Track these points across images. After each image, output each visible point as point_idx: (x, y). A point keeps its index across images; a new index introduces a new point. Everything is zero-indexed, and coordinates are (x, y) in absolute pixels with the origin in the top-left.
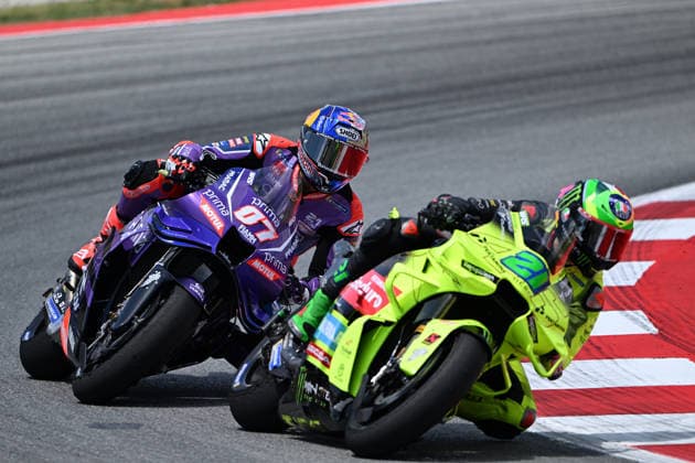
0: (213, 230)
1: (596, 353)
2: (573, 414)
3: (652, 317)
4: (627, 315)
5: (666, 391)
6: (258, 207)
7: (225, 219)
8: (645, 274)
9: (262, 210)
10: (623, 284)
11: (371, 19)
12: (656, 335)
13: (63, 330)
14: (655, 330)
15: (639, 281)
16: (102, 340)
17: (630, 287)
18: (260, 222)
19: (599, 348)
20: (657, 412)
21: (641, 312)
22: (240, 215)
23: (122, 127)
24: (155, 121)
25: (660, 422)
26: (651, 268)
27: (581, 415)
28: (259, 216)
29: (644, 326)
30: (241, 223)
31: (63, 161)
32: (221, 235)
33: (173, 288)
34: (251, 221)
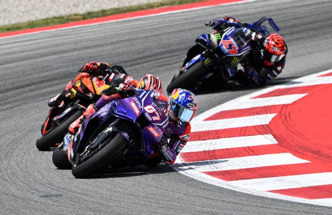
0: (135, 114)
1: (252, 153)
2: (242, 179)
3: (275, 137)
4: (265, 137)
5: (281, 168)
6: (154, 106)
7: (140, 110)
8: (272, 119)
9: (155, 108)
10: (264, 124)
11: (160, 20)
12: (277, 144)
13: (69, 150)
14: (276, 142)
15: (270, 122)
16: (85, 153)
17: (266, 125)
18: (154, 113)
19: (253, 151)
20: (277, 176)
21: (271, 135)
22: (146, 108)
23: (57, 71)
24: (71, 68)
25: (278, 180)
26: (275, 116)
27: (245, 179)
28: (154, 110)
29: (272, 141)
30: (146, 112)
31: (32, 87)
32: (138, 116)
33: (117, 134)
34: (151, 111)
